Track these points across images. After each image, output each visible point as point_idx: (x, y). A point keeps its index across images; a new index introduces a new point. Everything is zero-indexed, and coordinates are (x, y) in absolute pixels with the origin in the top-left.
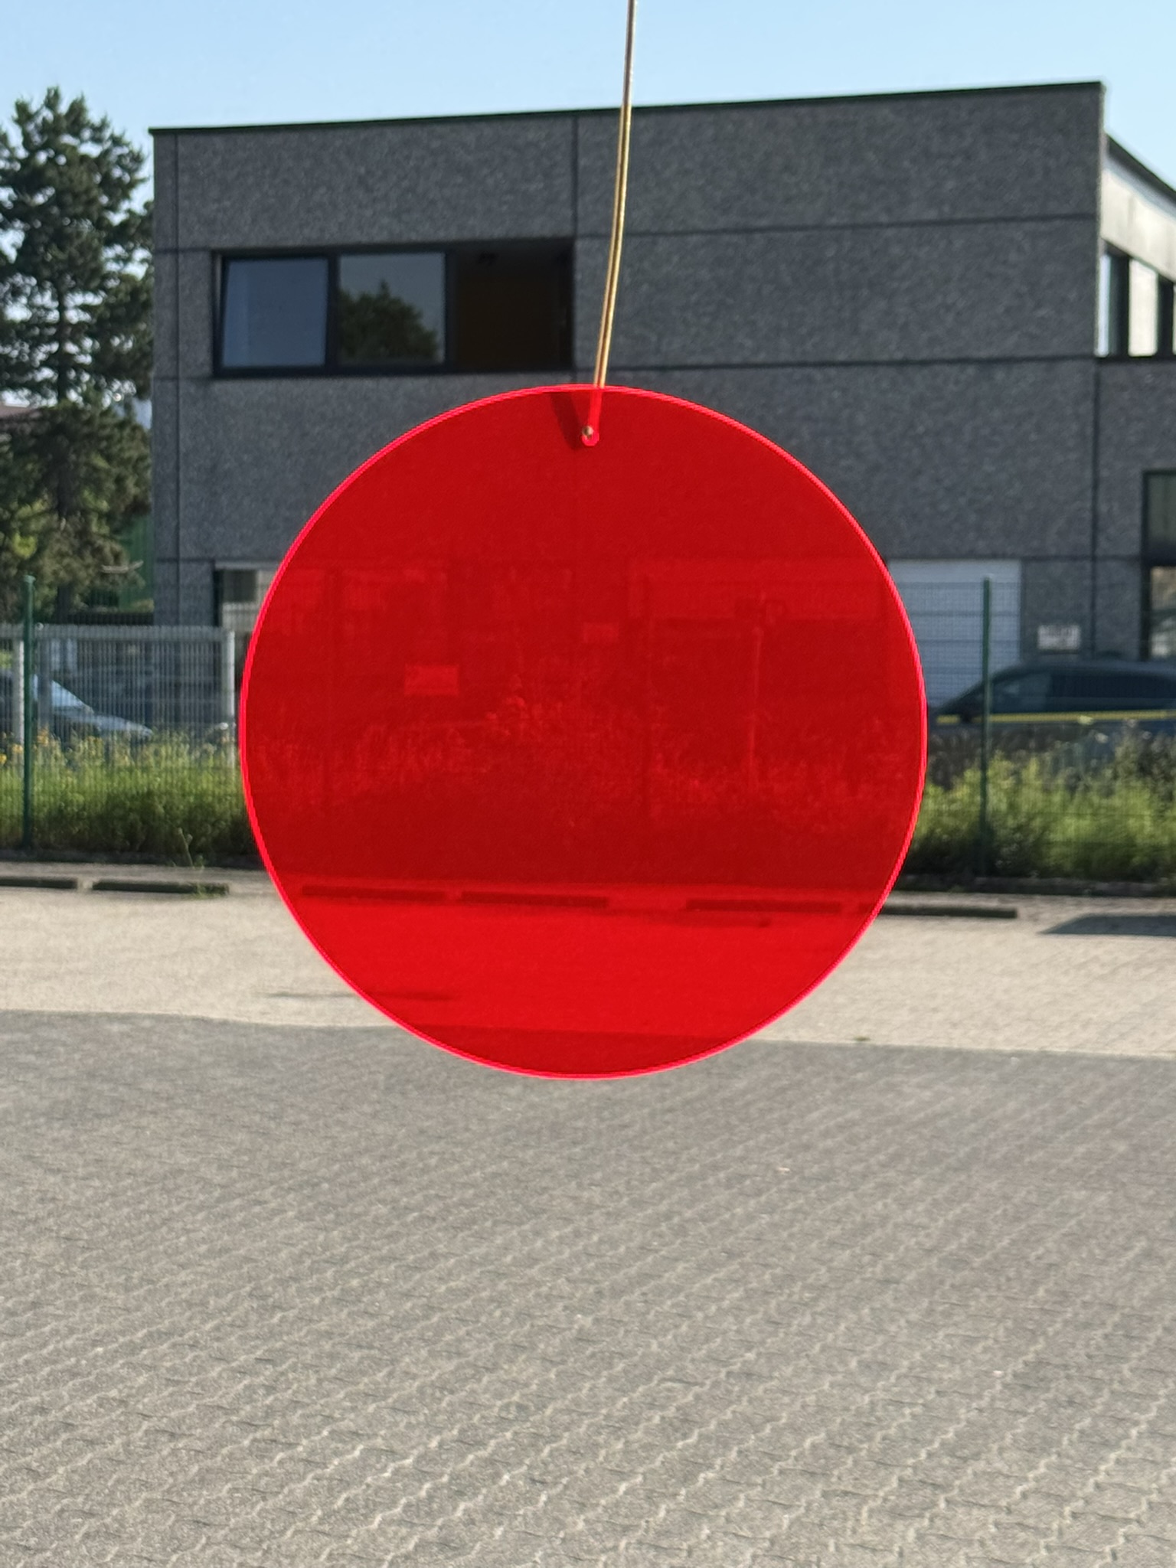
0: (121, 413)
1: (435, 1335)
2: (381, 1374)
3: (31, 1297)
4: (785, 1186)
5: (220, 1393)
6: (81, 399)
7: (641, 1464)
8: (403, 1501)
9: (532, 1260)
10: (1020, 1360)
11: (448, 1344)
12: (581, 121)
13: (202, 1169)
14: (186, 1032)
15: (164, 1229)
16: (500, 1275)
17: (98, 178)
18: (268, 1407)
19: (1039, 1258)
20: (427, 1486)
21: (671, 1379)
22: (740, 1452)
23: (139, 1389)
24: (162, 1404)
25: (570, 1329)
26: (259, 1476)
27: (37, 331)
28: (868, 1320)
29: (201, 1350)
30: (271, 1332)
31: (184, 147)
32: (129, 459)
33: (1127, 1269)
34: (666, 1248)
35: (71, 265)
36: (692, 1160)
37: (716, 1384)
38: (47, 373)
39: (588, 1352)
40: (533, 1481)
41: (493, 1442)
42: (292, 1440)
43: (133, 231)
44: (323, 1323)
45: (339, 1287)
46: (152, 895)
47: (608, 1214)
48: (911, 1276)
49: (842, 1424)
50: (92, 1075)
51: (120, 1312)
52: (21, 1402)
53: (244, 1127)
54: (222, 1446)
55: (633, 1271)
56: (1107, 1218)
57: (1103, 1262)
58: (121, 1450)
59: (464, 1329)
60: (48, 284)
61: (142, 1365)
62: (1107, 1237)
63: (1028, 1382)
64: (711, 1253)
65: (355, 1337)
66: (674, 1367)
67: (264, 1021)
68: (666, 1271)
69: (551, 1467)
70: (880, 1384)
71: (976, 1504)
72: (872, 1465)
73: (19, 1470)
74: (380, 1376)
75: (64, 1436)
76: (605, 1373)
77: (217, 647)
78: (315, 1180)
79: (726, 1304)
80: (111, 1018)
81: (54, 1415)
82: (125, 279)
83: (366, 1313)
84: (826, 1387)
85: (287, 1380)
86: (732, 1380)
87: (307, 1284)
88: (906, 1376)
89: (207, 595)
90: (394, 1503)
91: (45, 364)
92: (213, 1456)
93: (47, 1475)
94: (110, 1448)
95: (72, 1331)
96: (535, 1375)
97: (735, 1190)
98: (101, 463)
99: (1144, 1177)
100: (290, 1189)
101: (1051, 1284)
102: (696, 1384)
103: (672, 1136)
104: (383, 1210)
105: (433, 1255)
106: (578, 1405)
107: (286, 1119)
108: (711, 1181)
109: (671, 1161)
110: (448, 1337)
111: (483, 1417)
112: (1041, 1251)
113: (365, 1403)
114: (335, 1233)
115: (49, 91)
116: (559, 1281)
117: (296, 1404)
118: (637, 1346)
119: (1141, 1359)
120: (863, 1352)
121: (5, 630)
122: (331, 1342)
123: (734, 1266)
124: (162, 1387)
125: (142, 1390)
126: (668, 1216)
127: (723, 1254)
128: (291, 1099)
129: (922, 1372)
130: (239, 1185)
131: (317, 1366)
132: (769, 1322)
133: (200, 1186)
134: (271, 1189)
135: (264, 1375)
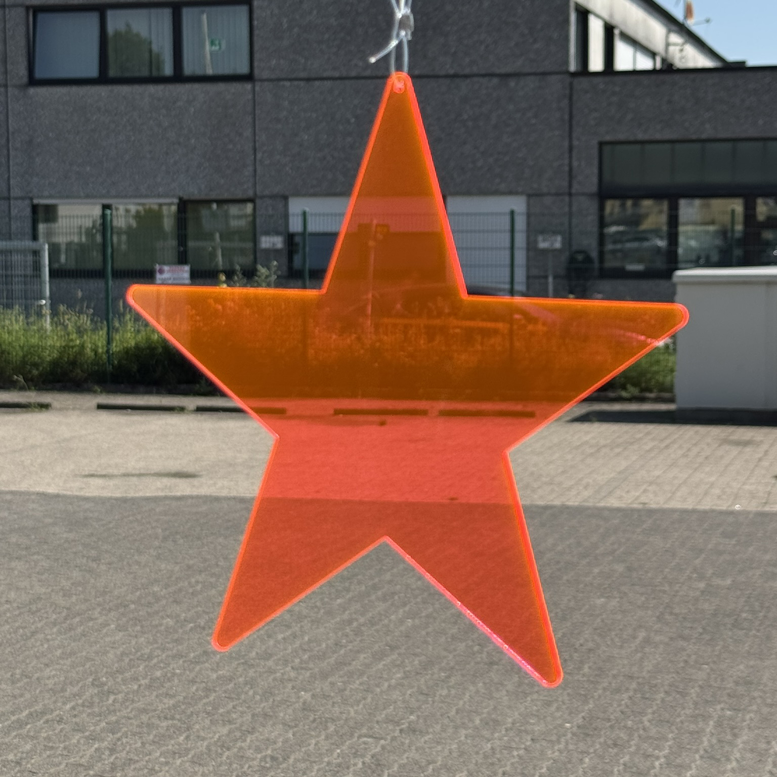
1: (212, 710)
2: (182, 738)
4: (419, 599)
5: (80, 754)
9: (267, 656)
10: (580, 716)
11: (221, 715)
13: (53, 597)
14: (33, 502)
15: (33, 640)
16: (249, 666)
18: (112, 763)
19: (581, 645)
21: (365, 736)
23: (27, 753)
24: (43, 764)
25: (297, 702)
28: (483, 691)
29: (65, 724)
30: (108, 709)
33: (636, 651)
34: (351, 644)
36: (359, 583)
37: (394, 739)
39: (311, 719)
44: (140, 703)
45: (149, 677)
47: (312, 621)
49: (476, 764)
53: (76, 566)
55: (332, 660)
56: (619, 617)
57: (621, 647)
59: (231, 704)
61: (28, 736)
62: (621, 630)
63: (586, 731)
64: (380, 647)
65: (162, 712)
66: (366, 727)
67: (82, 493)
68: (353, 660)
70: (496, 735)
76: (323, 732)
78: (126, 603)
79: (393, 681)
83: (167, 694)
84: (463, 738)
85: (122, 743)
86: (403, 735)
87: (128, 675)
88: (511, 729)
89: (28, 220)
96: (280, 735)
97: (390, 603)
99: (637, 588)
100: (110, 610)
101: (591, 664)
102: (382, 739)
104: (170, 622)
105: (206, 653)
106: (309, 756)
107: (103, 561)
108: (373, 597)
109: (347, 584)
110: (221, 711)
111: (250, 767)
112: (581, 641)
113: (174, 759)
114: (143, 639)
116: (287, 669)
118: (341, 713)
119: (653, 713)
120: (483, 713)
122: (148, 716)
123: (395, 655)
124: (42, 751)
125: (30, 754)
126: (350, 622)
127: (387, 648)
128: (105, 547)
129: (521, 726)
130: (77, 607)
131: (140, 733)
132: (422, 694)
133: (53, 608)
134: (99, 610)
135: (107, 741)
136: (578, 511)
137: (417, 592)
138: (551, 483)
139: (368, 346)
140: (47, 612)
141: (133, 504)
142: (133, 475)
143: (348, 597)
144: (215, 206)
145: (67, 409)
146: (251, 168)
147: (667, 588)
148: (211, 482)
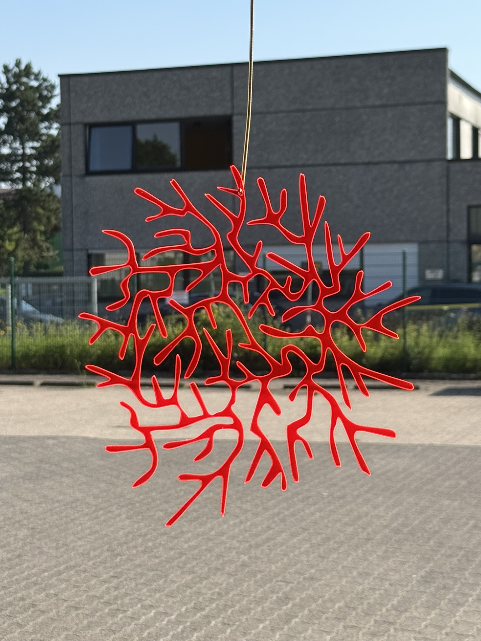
0: (49, 190)
1: (183, 565)
3: (18, 553)
4: (326, 500)
5: (96, 590)
6: (32, 186)
7: (269, 616)
8: (171, 633)
9: (222, 534)
10: (424, 570)
11: (189, 568)
12: (235, 68)
15: (72, 524)
16: (210, 540)
17: (38, 95)
18: (116, 596)
19: (430, 528)
20: (181, 627)
21: (281, 581)
22: (309, 611)
24: (72, 595)
25: (238, 561)
26: (113, 624)
27: (14, 158)
28: (361, 555)
29: (88, 573)
30: (116, 565)
31: (72, 81)
32: (52, 210)
33: (467, 532)
34: (277, 527)
35: (27, 131)
36: (287, 491)
37: (299, 583)
38: (18, 175)
39: (246, 571)
40: (225, 624)
41: (208, 609)
42: (125, 609)
43: (52, 116)
44: (137, 561)
45: (144, 546)
46: (65, 387)
47: (254, 514)
48: (378, 537)
49: (351, 598)
50: (41, 461)
51: (54, 558)
52: (14, 596)
53: (104, 481)
54: (97, 612)
55: (264, 537)
56: (459, 512)
57: (457, 530)
58: (55, 615)
59: (195, 562)
60: (18, 139)
61: (64, 580)
62: (458, 519)
63: (427, 580)
64: (296, 529)
65: (151, 566)
66: (281, 576)
67: (111, 437)
68: (277, 537)
69: (232, 618)
70: (366, 581)
71: (406, 630)
72: (363, 614)
73: (13, 624)
74: (161, 582)
75: (32, 609)
76: (253, 579)
77: (90, 285)
78: (133, 502)
79: (302, 550)
80: (49, 438)
81: (28, 601)
82: (49, 136)
83: (155, 556)
84: (344, 583)
85: (123, 584)
86: (305, 581)
87: (131, 544)
88: (377, 578)
89: (84, 263)
90: (167, 634)
91: (17, 171)
92: (94, 616)
93: (25, 626)
94: (51, 614)
95: (34, 566)
96: (225, 580)
97: (306, 503)
98: (40, 211)
99: (473, 494)
100: (123, 506)
101: (436, 539)
102: (291, 583)
105: (182, 532)
106: (242, 592)
110: (189, 566)
111: (204, 598)
112: (430, 526)
113: (155, 593)
114: (142, 524)
115: (17, 60)
116: (234, 542)
117: (127, 594)
118: (266, 568)
119: (473, 569)
120: (359, 568)
121: (3, 280)
122: (141, 569)
123: (306, 534)
124: (72, 588)
125: (64, 590)
126: (278, 514)
127: (301, 529)
129: (383, 576)
130: (102, 505)
131: (135, 578)
132: (320, 557)
133: (86, 506)
135: (113, 582)
140: (82, 508)
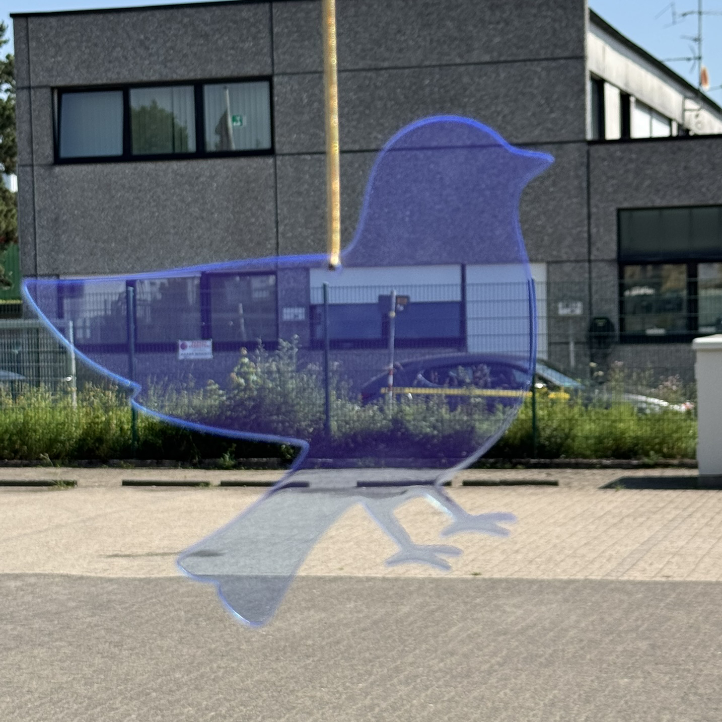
14: (57, 585)
31: (33, 24)
36: (381, 666)
53: (98, 653)
97: (411, 686)
103: (368, 649)
107: (125, 646)
108: (395, 681)
109: (369, 667)
126: (372, 708)
128: (127, 632)
130: (99, 696)
133: (74, 698)
134: (120, 699)
136: (602, 585)
137: (439, 674)
138: (573, 556)
139: (390, 417)
140: (68, 703)
141: (156, 585)
142: (157, 555)
143: (370, 681)
144: (238, 278)
145: (92, 487)
146: (273, 241)
147: (691, 667)
148: (233, 561)
